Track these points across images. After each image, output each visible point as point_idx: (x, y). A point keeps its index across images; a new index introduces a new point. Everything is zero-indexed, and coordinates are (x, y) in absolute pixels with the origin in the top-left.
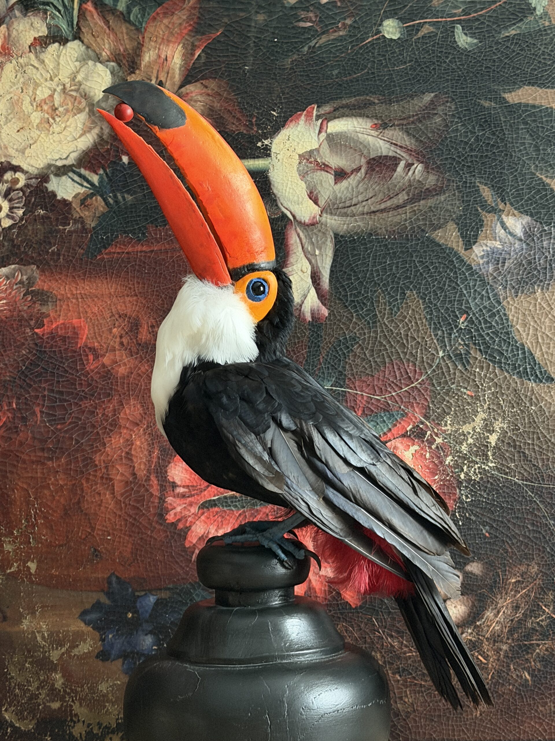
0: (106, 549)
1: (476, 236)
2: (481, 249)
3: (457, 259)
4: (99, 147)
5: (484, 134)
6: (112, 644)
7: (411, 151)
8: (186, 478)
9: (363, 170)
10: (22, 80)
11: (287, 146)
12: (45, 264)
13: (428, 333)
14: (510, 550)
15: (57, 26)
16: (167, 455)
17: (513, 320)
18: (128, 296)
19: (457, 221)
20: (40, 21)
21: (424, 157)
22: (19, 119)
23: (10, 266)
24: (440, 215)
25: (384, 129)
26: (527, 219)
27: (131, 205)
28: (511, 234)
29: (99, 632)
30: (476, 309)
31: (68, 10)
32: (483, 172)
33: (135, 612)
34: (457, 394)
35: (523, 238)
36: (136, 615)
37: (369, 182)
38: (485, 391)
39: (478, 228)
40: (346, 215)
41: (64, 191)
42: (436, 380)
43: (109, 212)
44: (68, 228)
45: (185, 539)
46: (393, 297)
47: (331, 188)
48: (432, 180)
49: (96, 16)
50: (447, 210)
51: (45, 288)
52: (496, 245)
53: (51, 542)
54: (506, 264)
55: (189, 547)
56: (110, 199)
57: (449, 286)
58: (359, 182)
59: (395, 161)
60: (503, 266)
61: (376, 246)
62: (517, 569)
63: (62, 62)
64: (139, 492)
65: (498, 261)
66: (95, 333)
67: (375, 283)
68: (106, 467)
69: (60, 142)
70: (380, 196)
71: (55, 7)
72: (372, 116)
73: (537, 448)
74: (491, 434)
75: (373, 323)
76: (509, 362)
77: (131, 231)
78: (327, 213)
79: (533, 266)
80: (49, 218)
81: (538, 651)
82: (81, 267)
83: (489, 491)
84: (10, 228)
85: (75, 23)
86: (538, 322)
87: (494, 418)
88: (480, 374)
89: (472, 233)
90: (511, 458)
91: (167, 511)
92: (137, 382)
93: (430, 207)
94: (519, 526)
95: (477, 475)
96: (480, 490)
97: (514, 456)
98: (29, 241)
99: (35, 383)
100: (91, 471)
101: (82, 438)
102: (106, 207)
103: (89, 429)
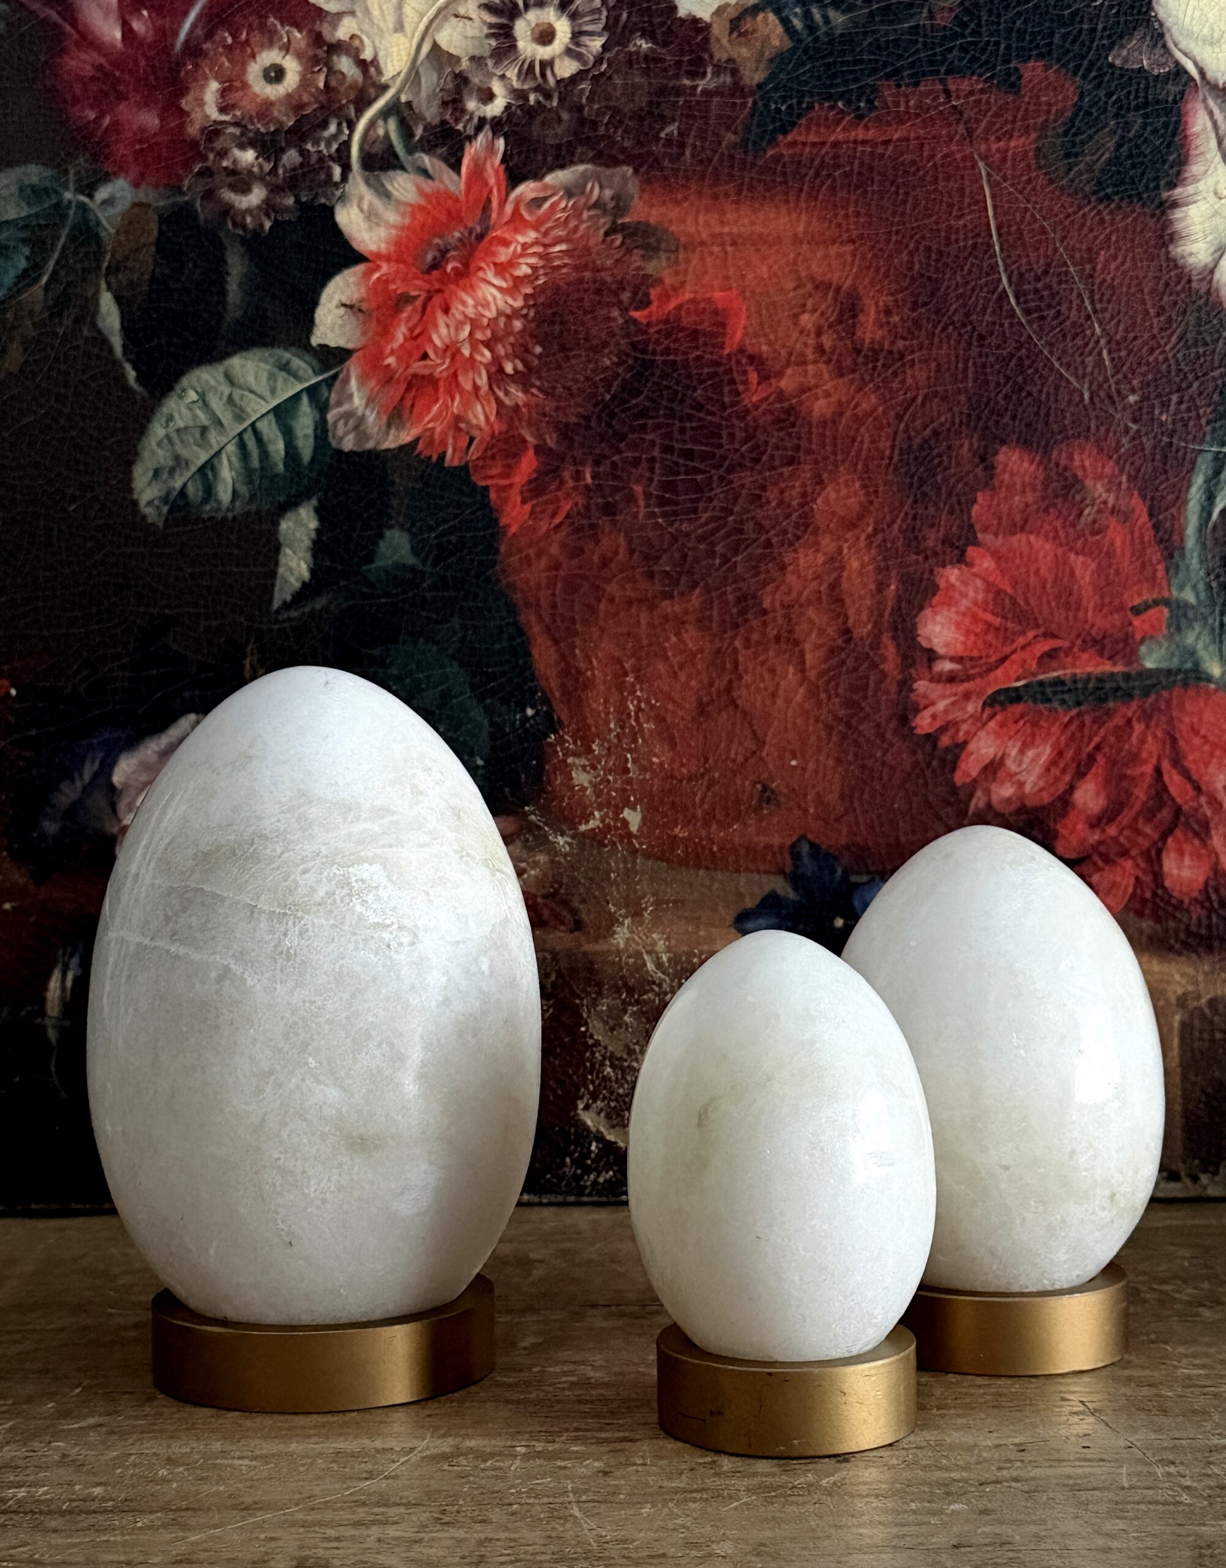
0: (788, 787)
8: (957, 640)
12: (651, 167)
16: (918, 591)
18: (834, 242)
23: (573, 169)
27: (842, 35)
33: (850, 915)
43: (793, 50)
44: (702, 84)
45: (953, 767)
51: (652, 220)
53: (671, 768)
55: (964, 785)
56: (796, 21)
64: (855, 669)
66: (761, 324)
68: (787, 616)
77: (841, 96)
80: (657, 60)
82: (731, 175)
84: (574, 79)
91: (917, 710)
92: (853, 434)
98: (616, 111)
99: (632, 430)
100: (755, 623)
101: (736, 552)
102: (786, 38)
103: (751, 534)
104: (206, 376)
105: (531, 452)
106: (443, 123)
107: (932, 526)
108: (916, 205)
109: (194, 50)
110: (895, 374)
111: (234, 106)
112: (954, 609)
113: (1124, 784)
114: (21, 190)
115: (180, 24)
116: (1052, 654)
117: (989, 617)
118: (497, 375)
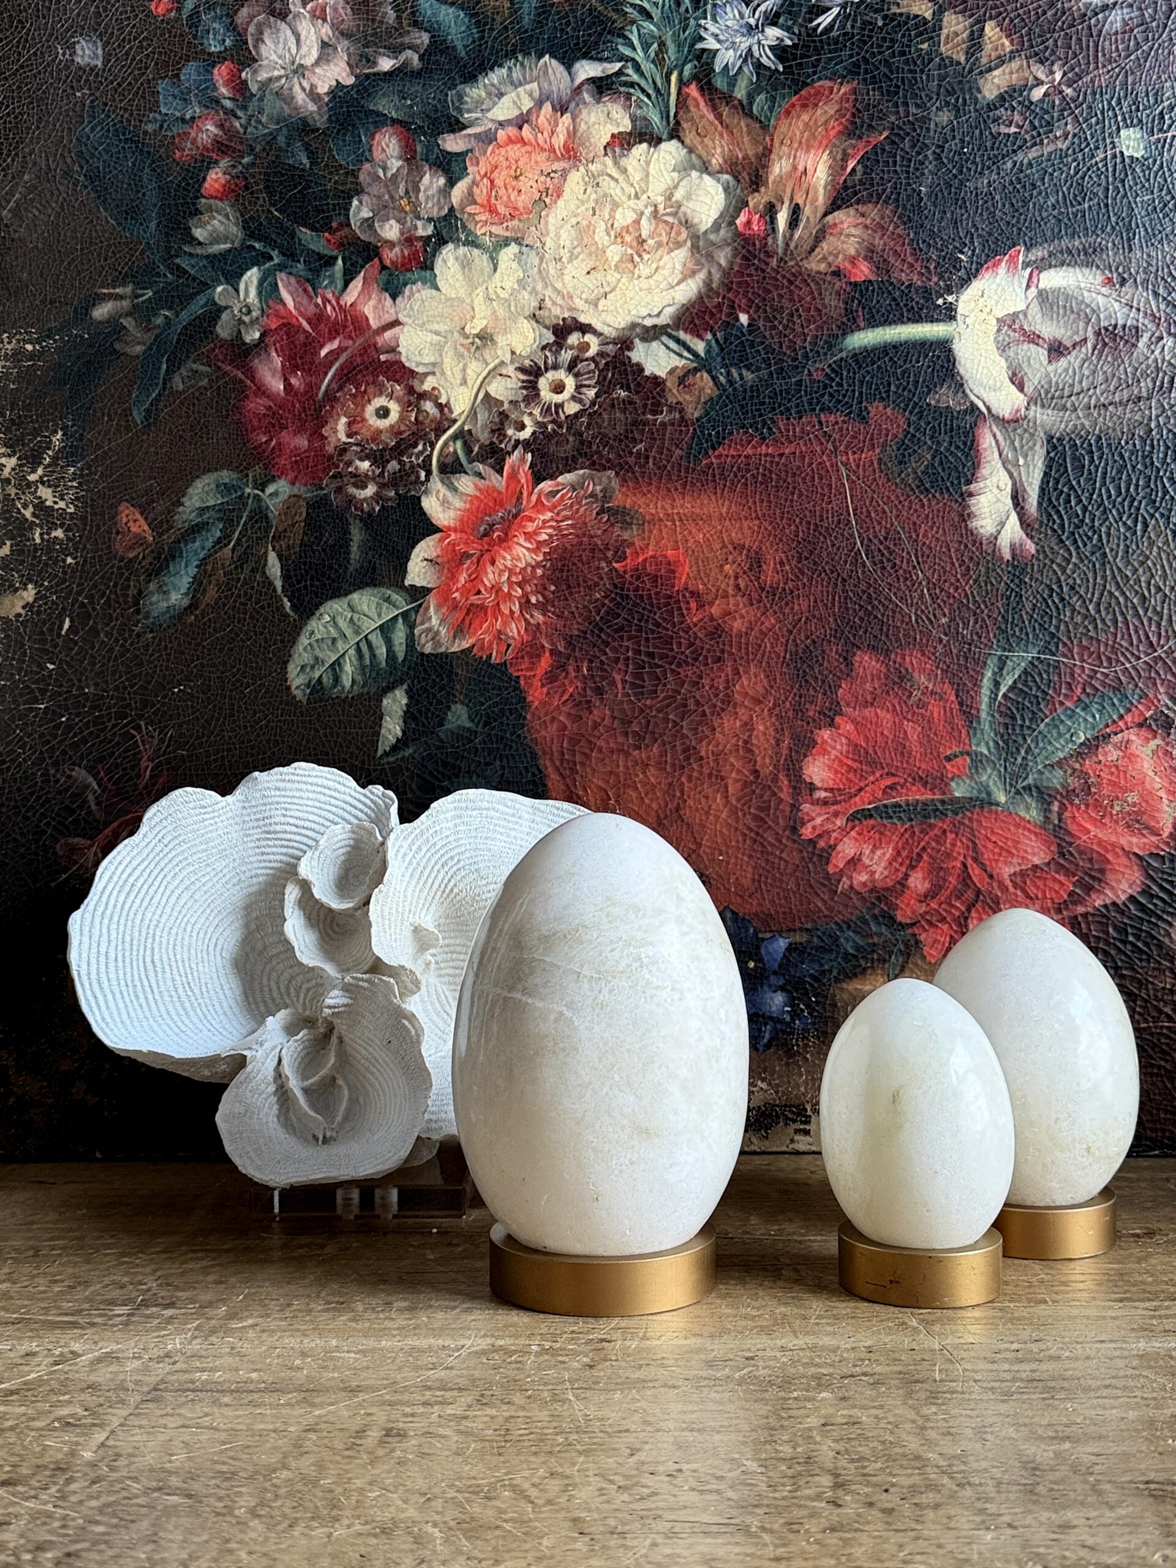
0: (717, 873)
4: (705, 300)
7: (1159, 319)
8: (829, 777)
9: (1089, 345)
10: (594, 196)
11: (980, 305)
12: (626, 471)
15: (645, 119)
16: (803, 745)
18: (746, 519)
20: (620, 110)
22: (590, 254)
23: (576, 472)
25: (1121, 286)
27: (752, 386)
31: (661, 94)
33: (759, 960)
36: (760, 966)
37: (1098, 361)
40: (1064, 408)
41: (654, 363)
43: (720, 397)
44: (660, 418)
45: (827, 863)
47: (1043, 369)
49: (702, 104)
51: (628, 505)
55: (835, 874)
56: (721, 378)
58: (1085, 362)
59: (1137, 331)
63: (652, 170)
64: (762, 796)
66: (699, 571)
68: (716, 761)
69: (649, 290)
71: (643, 91)
72: (1105, 267)
75: (1100, 565)
77: (751, 426)
78: (1036, 404)
80: (631, 403)
82: (679, 476)
84: (577, 415)
85: (672, 114)
91: (803, 824)
92: (759, 642)
98: (605, 435)
99: (614, 640)
100: (695, 766)
101: (683, 719)
102: (715, 388)
103: (692, 707)
104: (336, 606)
105: (547, 654)
106: (492, 443)
107: (811, 703)
108: (800, 495)
109: (331, 398)
110: (787, 604)
111: (356, 433)
112: (826, 757)
113: (942, 874)
114: (218, 486)
115: (322, 382)
116: (891, 787)
117: (850, 762)
118: (526, 604)
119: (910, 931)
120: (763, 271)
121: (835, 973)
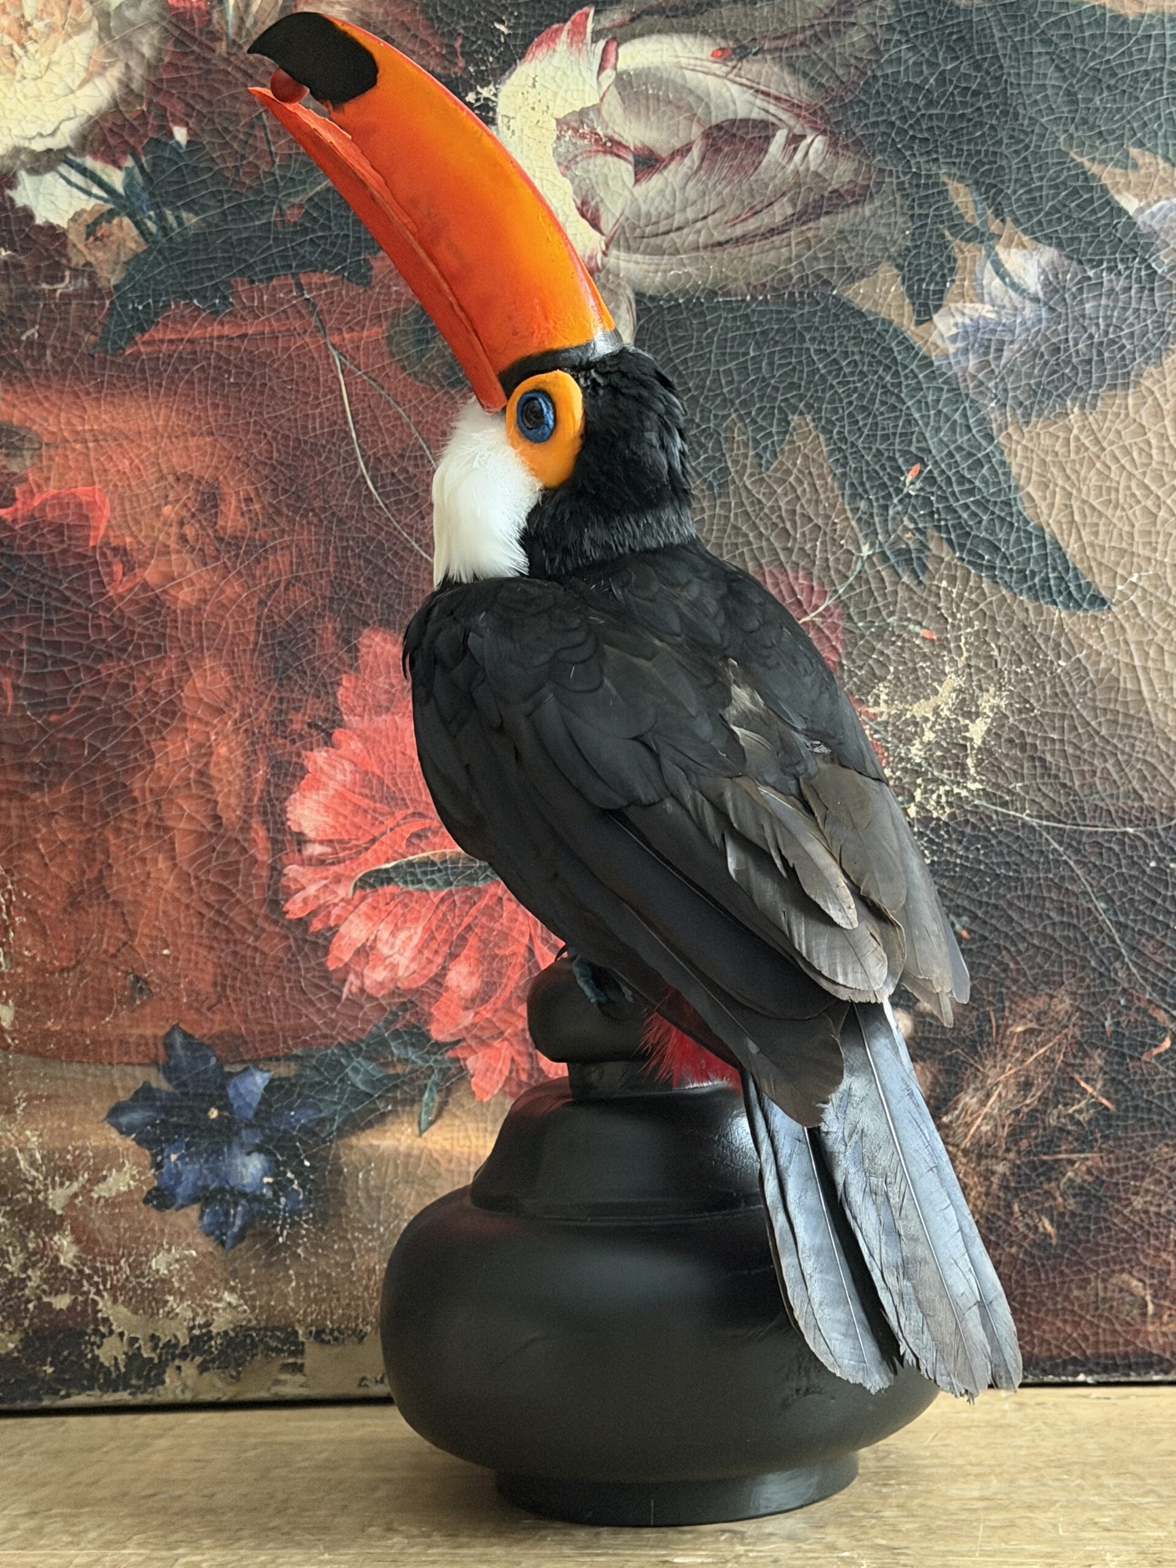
0: (161, 977)
1: (940, 293)
2: (952, 321)
3: (900, 343)
4: (122, 108)
5: (957, 68)
6: (179, 1175)
7: (799, 107)
8: (326, 823)
9: (696, 152)
11: (531, 100)
12: (13, 368)
13: (838, 506)
14: (1012, 965)
16: (286, 775)
17: (1019, 475)
18: (193, 434)
19: (900, 261)
21: (828, 121)
24: (862, 247)
25: (740, 59)
26: (1049, 254)
27: (197, 235)
28: (1014, 286)
29: (150, 1149)
30: (941, 451)
32: (954, 152)
33: (225, 1106)
34: (899, 636)
35: (1041, 295)
36: (226, 1114)
37: (709, 179)
38: (959, 628)
39: (943, 276)
40: (659, 251)
41: (50, 206)
42: (856, 607)
43: (148, 252)
44: (60, 288)
45: (327, 951)
46: (762, 428)
47: (627, 193)
48: (844, 172)
50: (878, 237)
51: (15, 421)
52: (984, 313)
53: (42, 961)
54: (1006, 354)
55: (337, 970)
56: (149, 224)
57: (883, 403)
58: (689, 179)
59: (764, 130)
60: (999, 358)
61: (726, 319)
62: (1027, 1006)
64: (226, 854)
65: (988, 347)
66: (125, 516)
67: (725, 400)
68: (157, 803)
69: (38, 97)
70: (733, 209)
72: (716, 32)
73: (1070, 750)
74: (973, 721)
75: (720, 486)
76: (1012, 565)
77: (197, 293)
78: (618, 247)
79: (1063, 356)
80: (18, 266)
81: (1070, 1174)
82: (90, 373)
83: (970, 843)
86: (1073, 477)
87: (980, 688)
88: (948, 593)
89: (932, 287)
90: (1015, 772)
91: (289, 895)
92: (217, 620)
93: (841, 232)
94: (1031, 913)
95: (943, 808)
96: (949, 840)
97: (1022, 767)
100: (124, 812)
101: (104, 741)
102: (141, 240)
103: (117, 723)
107: (297, 710)
108: (272, 396)
110: (258, 561)
112: (322, 792)
113: (497, 964)
116: (421, 834)
117: (357, 798)
119: (450, 1054)
120: (206, 60)
121: (338, 1120)
